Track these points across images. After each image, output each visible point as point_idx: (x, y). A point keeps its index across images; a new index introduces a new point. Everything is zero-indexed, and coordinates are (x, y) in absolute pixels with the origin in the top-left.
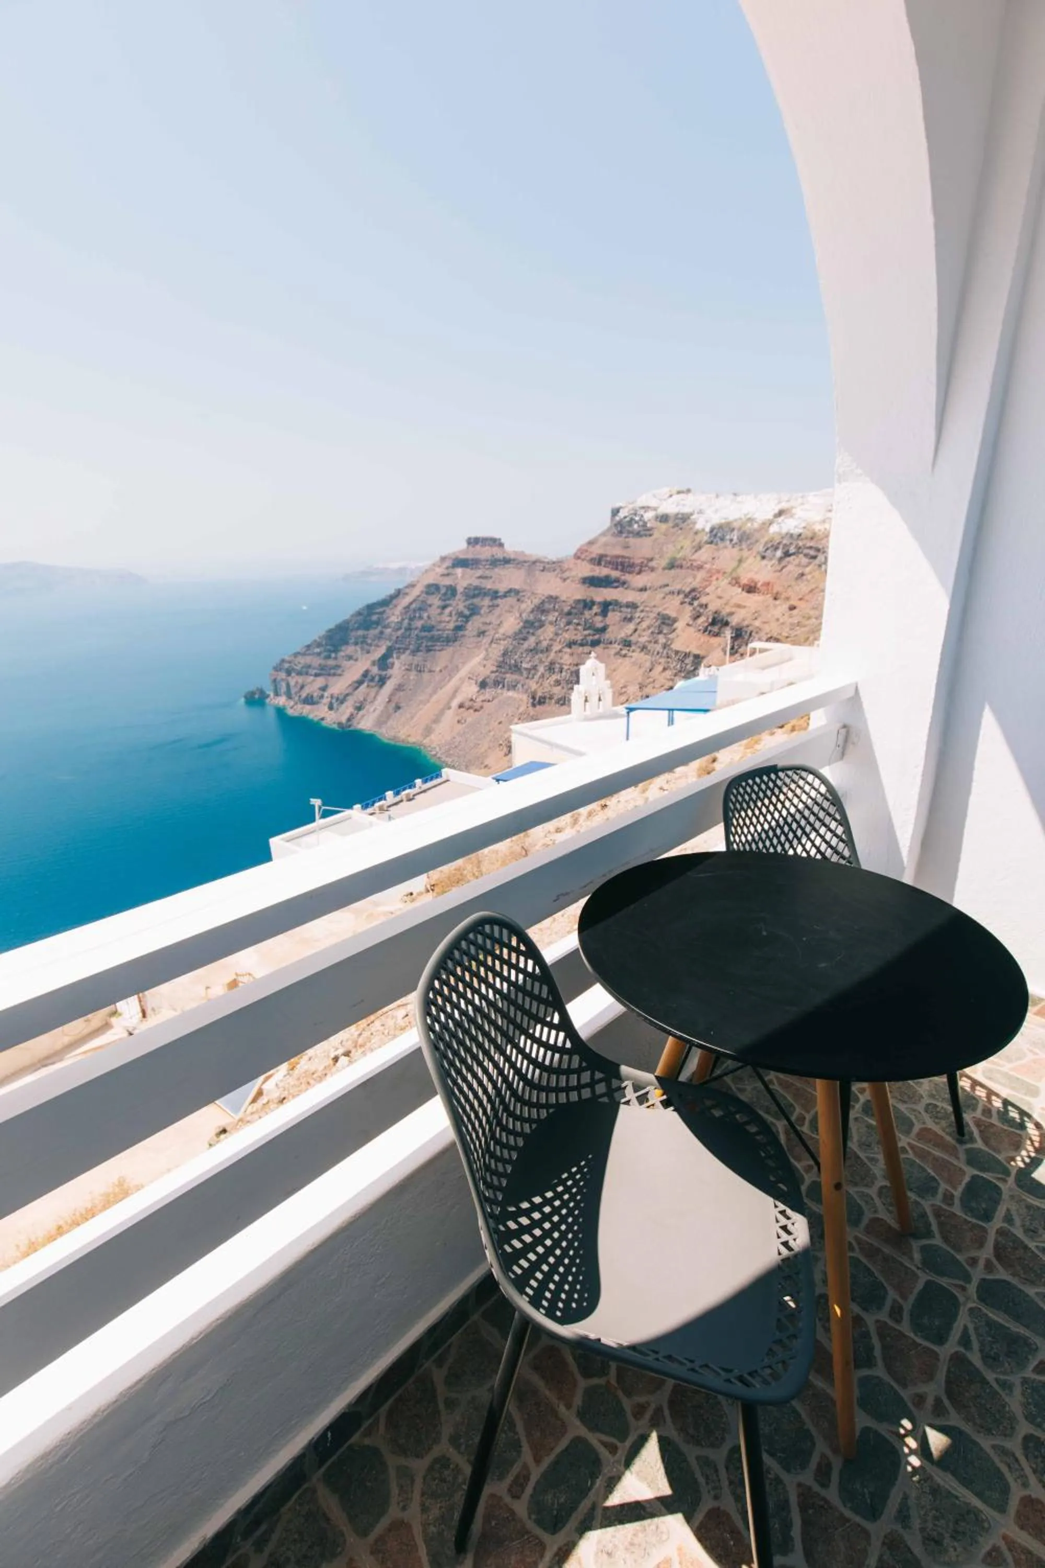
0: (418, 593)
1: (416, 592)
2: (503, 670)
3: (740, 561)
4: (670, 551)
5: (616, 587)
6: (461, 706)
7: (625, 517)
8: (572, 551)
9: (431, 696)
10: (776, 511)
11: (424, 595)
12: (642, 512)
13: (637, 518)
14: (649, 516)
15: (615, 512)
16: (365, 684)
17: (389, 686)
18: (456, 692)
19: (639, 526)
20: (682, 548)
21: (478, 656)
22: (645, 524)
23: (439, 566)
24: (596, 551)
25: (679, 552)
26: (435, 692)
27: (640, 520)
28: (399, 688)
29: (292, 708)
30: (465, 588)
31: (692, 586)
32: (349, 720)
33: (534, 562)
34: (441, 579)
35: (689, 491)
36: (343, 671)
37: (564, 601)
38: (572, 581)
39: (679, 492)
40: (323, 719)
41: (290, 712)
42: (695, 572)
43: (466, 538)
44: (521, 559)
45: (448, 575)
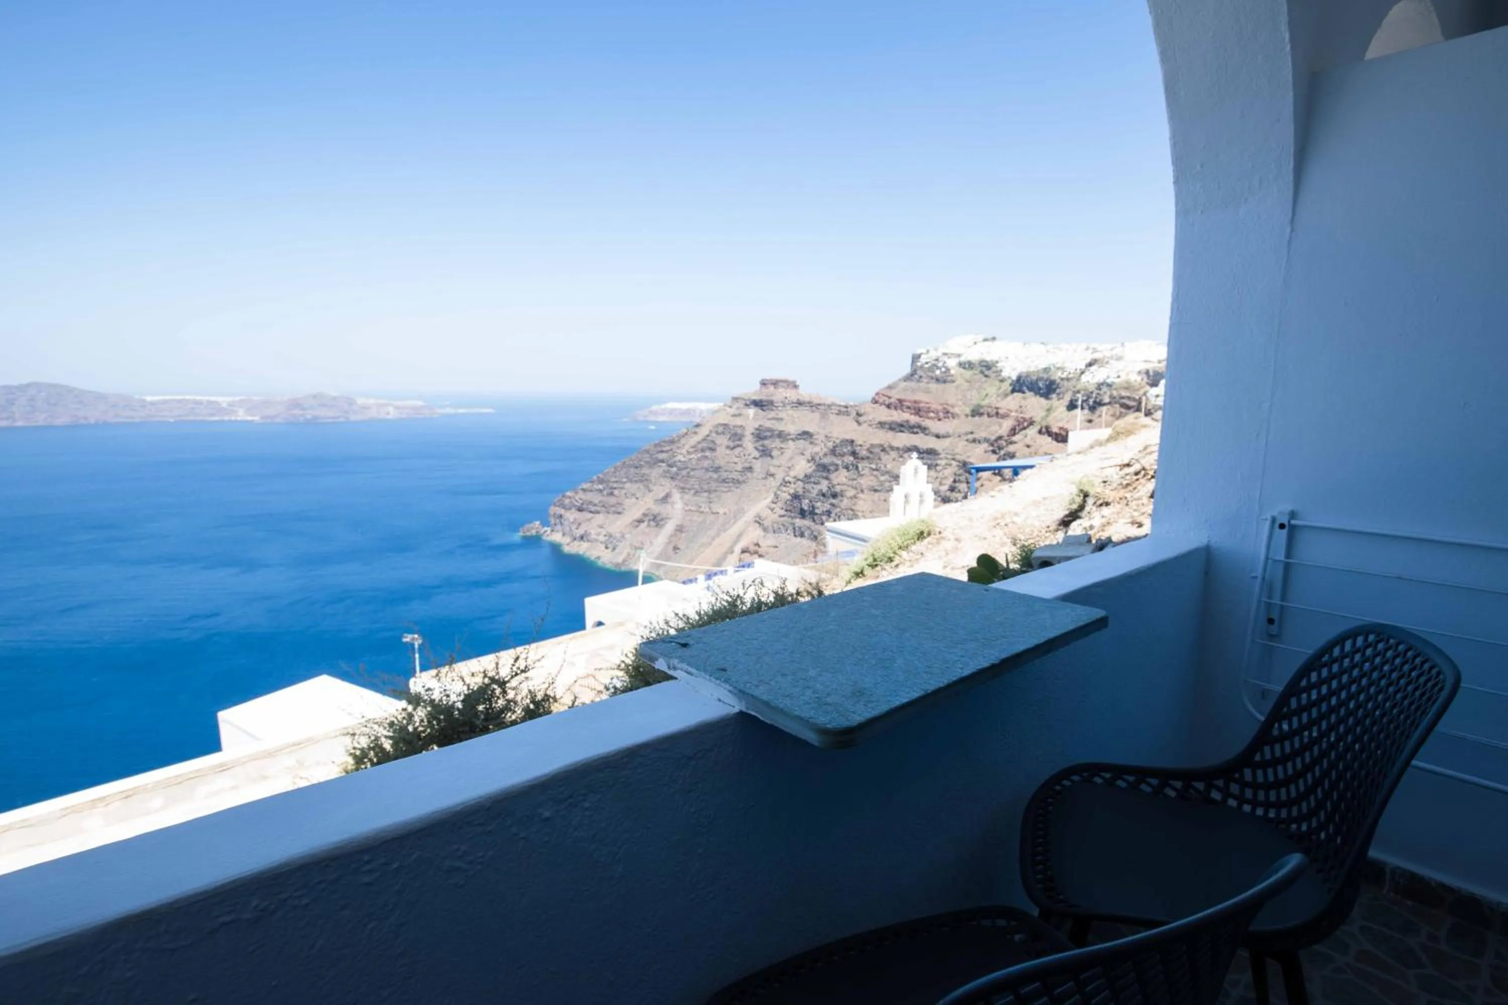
0: (707, 433)
1: (703, 432)
2: (793, 515)
3: (1049, 410)
4: (975, 398)
5: (917, 433)
6: (743, 552)
7: (927, 363)
8: (871, 394)
9: (713, 539)
10: (1088, 361)
11: (714, 435)
12: (945, 359)
13: (940, 364)
14: (952, 363)
15: (916, 358)
16: (646, 523)
17: (670, 527)
18: (740, 536)
19: (941, 372)
20: (987, 395)
21: (765, 499)
22: (948, 370)
23: (731, 407)
24: (895, 395)
25: (983, 400)
26: (718, 535)
27: (943, 366)
28: (680, 529)
29: (568, 544)
30: (757, 429)
31: (997, 435)
32: (624, 561)
33: (829, 406)
34: (731, 418)
35: (994, 339)
36: (624, 509)
37: (861, 446)
38: (870, 425)
39: (985, 340)
40: (599, 558)
41: (567, 549)
42: (1001, 420)
43: (760, 379)
44: (816, 401)
45: (740, 415)
